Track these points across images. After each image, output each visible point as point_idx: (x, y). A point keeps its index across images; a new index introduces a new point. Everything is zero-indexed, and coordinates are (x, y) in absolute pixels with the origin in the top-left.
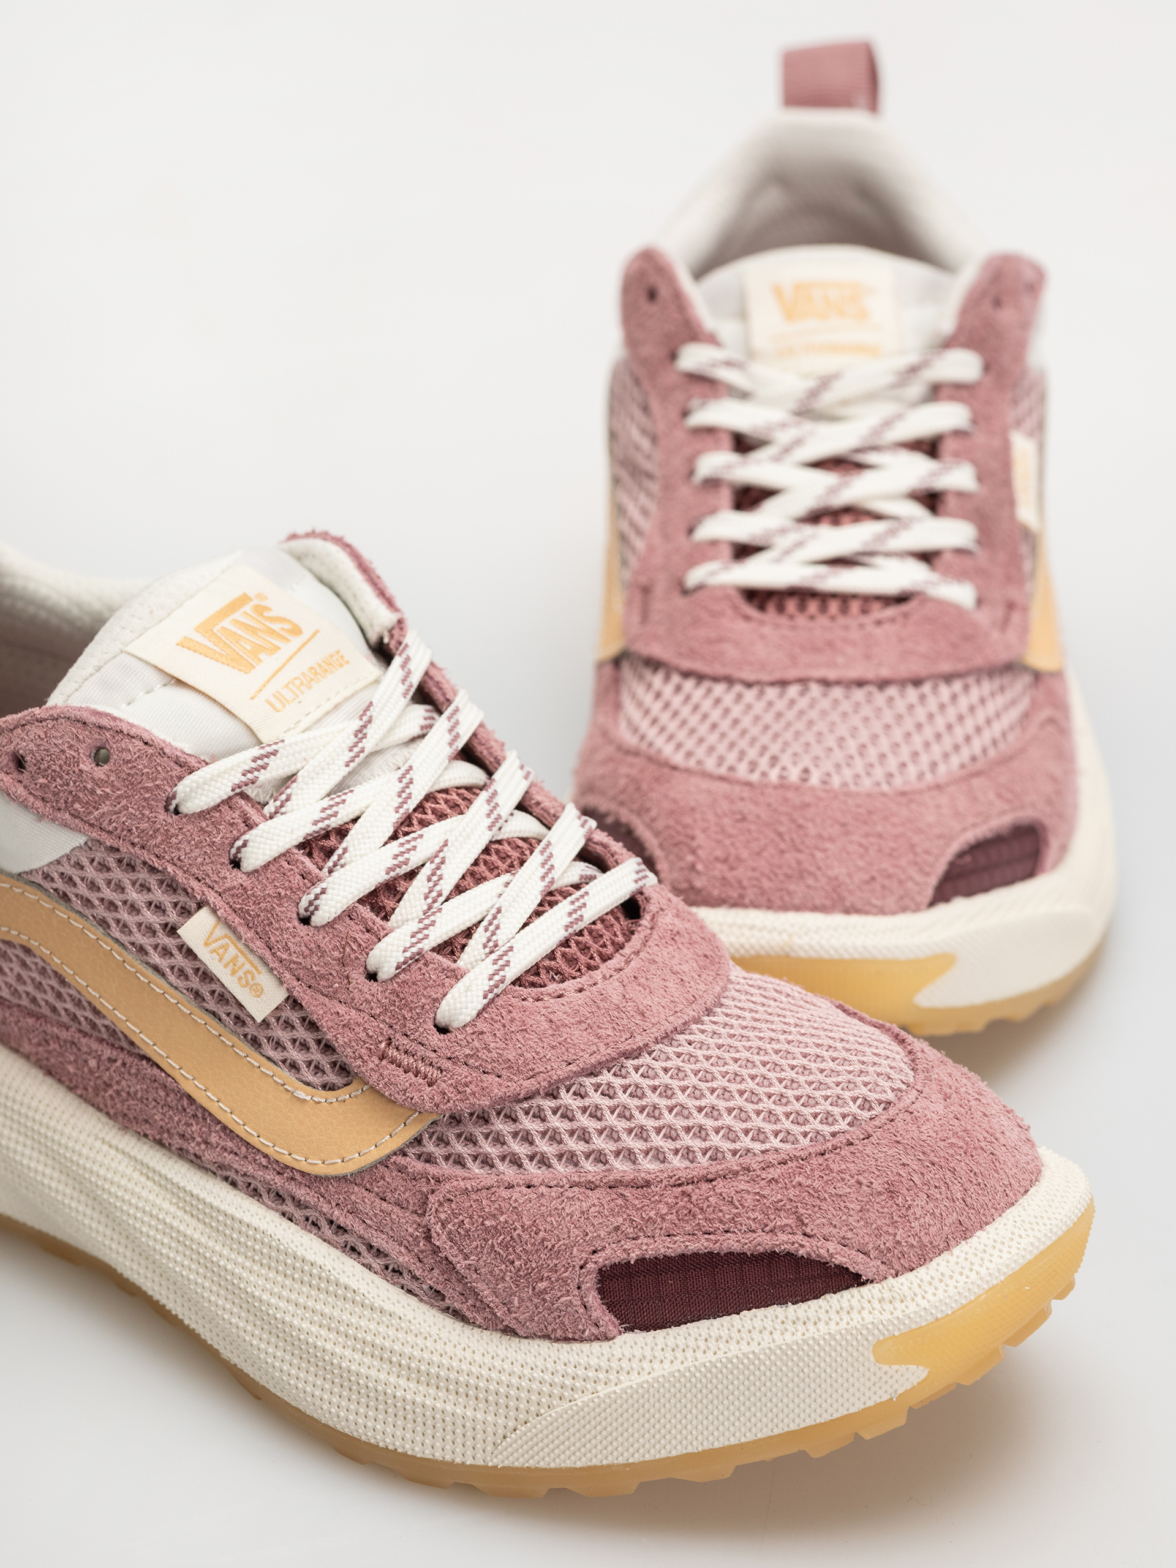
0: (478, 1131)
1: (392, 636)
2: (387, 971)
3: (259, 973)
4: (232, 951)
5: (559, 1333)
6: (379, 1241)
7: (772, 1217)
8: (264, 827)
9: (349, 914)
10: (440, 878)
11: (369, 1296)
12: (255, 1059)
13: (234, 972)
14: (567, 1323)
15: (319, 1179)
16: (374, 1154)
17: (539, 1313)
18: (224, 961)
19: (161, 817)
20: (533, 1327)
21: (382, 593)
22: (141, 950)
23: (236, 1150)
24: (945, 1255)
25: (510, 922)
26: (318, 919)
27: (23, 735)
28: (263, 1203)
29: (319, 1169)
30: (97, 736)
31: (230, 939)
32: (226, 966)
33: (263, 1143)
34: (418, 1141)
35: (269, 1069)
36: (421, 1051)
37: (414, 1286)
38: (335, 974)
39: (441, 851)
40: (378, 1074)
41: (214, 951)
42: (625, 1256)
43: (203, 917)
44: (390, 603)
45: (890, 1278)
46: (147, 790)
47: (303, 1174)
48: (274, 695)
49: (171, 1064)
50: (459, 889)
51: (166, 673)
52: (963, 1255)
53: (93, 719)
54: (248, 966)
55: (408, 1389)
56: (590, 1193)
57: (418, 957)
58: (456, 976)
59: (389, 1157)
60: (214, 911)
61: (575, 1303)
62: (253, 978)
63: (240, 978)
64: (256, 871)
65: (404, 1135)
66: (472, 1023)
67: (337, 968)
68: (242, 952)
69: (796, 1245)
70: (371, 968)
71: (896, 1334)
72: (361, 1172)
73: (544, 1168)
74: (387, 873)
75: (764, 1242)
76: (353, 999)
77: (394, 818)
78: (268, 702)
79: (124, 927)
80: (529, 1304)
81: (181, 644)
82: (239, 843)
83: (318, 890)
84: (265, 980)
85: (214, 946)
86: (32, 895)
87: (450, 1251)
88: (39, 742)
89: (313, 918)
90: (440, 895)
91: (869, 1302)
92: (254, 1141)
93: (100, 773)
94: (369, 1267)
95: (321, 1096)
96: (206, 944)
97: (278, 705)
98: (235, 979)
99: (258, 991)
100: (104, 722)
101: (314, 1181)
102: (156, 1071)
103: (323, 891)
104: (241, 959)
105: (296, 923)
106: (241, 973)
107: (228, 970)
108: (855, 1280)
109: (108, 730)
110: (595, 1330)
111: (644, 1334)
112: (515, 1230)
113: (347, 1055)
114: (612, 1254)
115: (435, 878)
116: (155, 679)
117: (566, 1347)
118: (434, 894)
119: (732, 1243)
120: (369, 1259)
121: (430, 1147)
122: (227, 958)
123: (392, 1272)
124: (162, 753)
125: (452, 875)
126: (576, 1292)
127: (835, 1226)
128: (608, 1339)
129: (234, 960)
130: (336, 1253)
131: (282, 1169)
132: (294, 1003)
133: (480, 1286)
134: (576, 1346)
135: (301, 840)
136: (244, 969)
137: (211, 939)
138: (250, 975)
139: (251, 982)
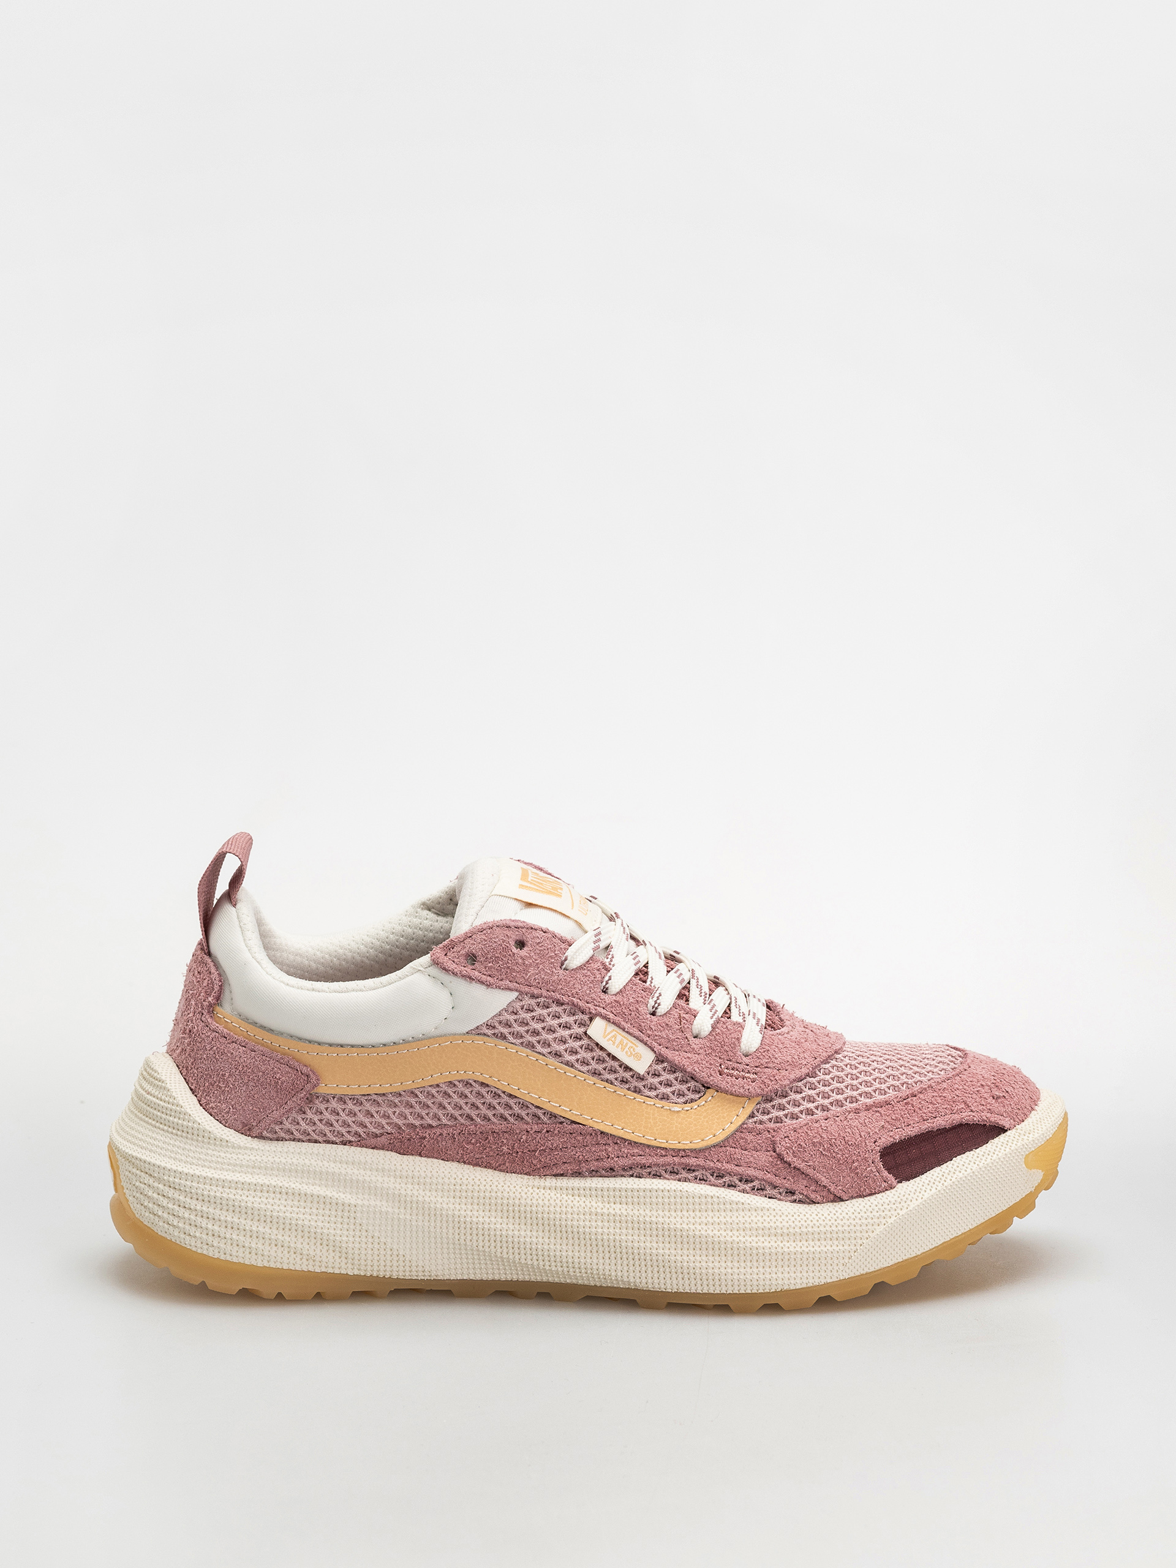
0: (783, 1102)
2: (705, 1033)
3: (637, 1046)
4: (619, 1038)
6: (748, 1173)
7: (954, 1106)
8: (614, 970)
9: (675, 1006)
12: (639, 1098)
13: (623, 1049)
14: (870, 1184)
15: (701, 1150)
16: (730, 1128)
17: (855, 1182)
18: (616, 1045)
20: (852, 1192)
22: (557, 1055)
23: (641, 1153)
26: (661, 1011)
27: (472, 942)
28: (665, 1178)
30: (517, 933)
31: (617, 1031)
32: (618, 1047)
33: (661, 1142)
34: (752, 1114)
35: (651, 1102)
36: (741, 1067)
37: (774, 1192)
40: (725, 1082)
41: (609, 1039)
42: (890, 1141)
43: (598, 1022)
45: (1017, 1126)
46: (551, 957)
47: (692, 1150)
49: (586, 1119)
51: (523, 902)
53: (512, 924)
54: (630, 1044)
55: (790, 1246)
57: (718, 1022)
58: (739, 1029)
59: (741, 1126)
60: (605, 1018)
61: (874, 1170)
62: (634, 1050)
63: (627, 1052)
64: (621, 991)
65: (745, 1113)
66: (761, 1047)
67: (680, 1034)
68: (625, 1037)
69: (970, 1118)
70: (697, 1032)
72: (727, 1139)
73: (826, 1111)
74: (680, 985)
75: (956, 1118)
76: (694, 1049)
78: (578, 910)
79: (546, 1044)
80: (849, 1178)
81: (521, 887)
82: (607, 978)
83: (657, 995)
84: (641, 1049)
85: (609, 1037)
86: (479, 1041)
87: (797, 1162)
88: (484, 943)
89: (658, 1011)
93: (524, 952)
94: (744, 1191)
95: (687, 1107)
96: (604, 1037)
97: (584, 912)
98: (624, 1053)
99: (638, 1057)
100: (520, 924)
101: (697, 1152)
102: (574, 1126)
103: (657, 998)
104: (625, 1041)
105: (651, 1015)
106: (627, 1049)
107: (619, 1049)
108: (1002, 1130)
109: (523, 928)
110: (886, 1184)
111: (909, 1182)
113: (703, 1075)
114: (886, 1140)
117: (873, 1197)
119: (941, 1122)
120: (742, 1186)
122: (617, 1042)
123: (758, 1189)
124: (554, 936)
126: (873, 1165)
127: (983, 1105)
128: (891, 1189)
129: (621, 1043)
131: (677, 1152)
132: (661, 1057)
133: (819, 1176)
134: (879, 1196)
135: (634, 973)
136: (628, 1047)
137: (605, 1033)
138: (632, 1049)
139: (634, 1053)
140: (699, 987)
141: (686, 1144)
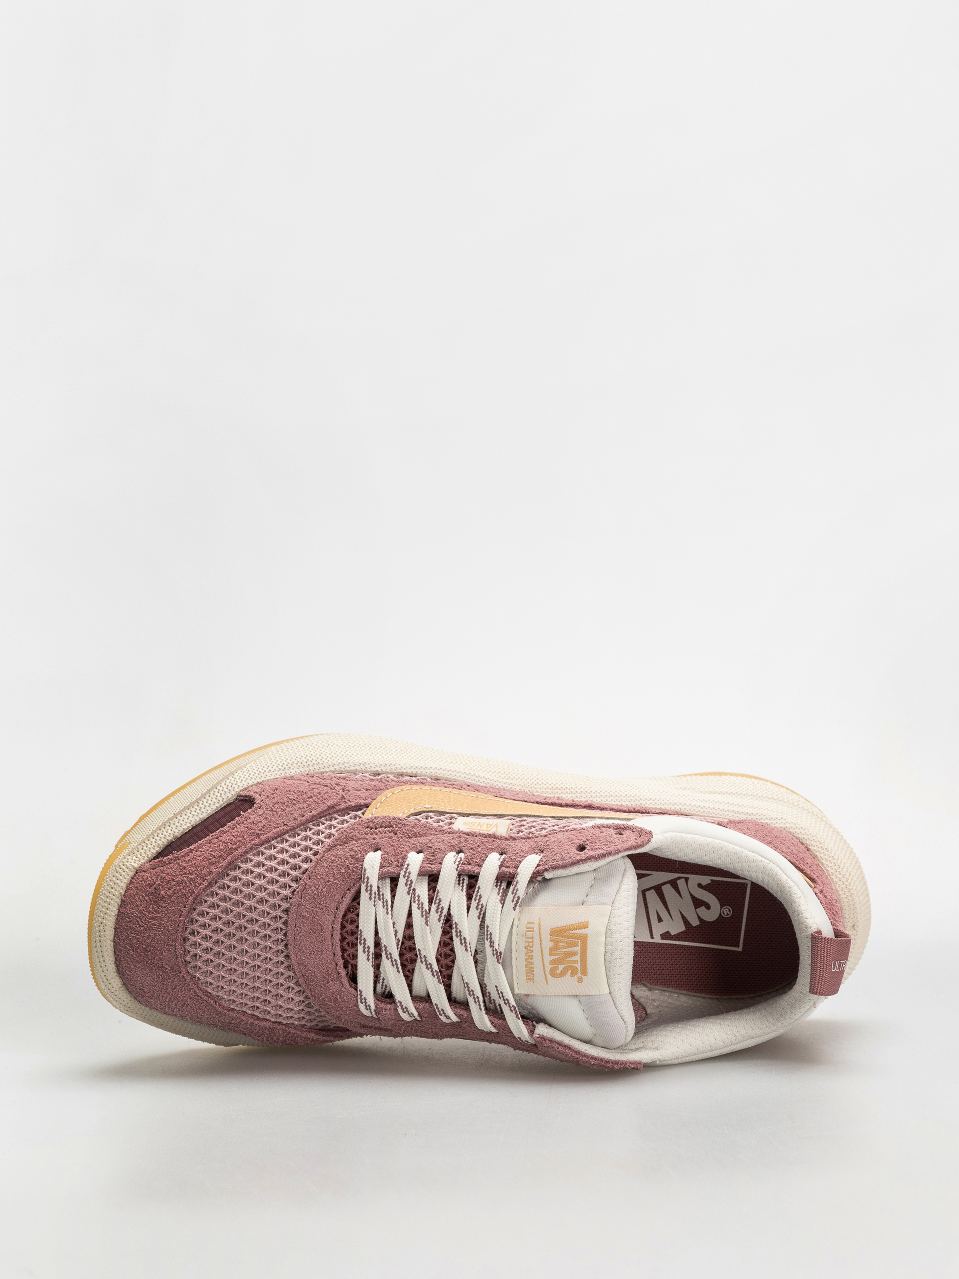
2: (412, 855)
58: (382, 870)
70: (420, 854)
84: (464, 828)
103: (455, 864)
105: (462, 848)
140: (430, 970)
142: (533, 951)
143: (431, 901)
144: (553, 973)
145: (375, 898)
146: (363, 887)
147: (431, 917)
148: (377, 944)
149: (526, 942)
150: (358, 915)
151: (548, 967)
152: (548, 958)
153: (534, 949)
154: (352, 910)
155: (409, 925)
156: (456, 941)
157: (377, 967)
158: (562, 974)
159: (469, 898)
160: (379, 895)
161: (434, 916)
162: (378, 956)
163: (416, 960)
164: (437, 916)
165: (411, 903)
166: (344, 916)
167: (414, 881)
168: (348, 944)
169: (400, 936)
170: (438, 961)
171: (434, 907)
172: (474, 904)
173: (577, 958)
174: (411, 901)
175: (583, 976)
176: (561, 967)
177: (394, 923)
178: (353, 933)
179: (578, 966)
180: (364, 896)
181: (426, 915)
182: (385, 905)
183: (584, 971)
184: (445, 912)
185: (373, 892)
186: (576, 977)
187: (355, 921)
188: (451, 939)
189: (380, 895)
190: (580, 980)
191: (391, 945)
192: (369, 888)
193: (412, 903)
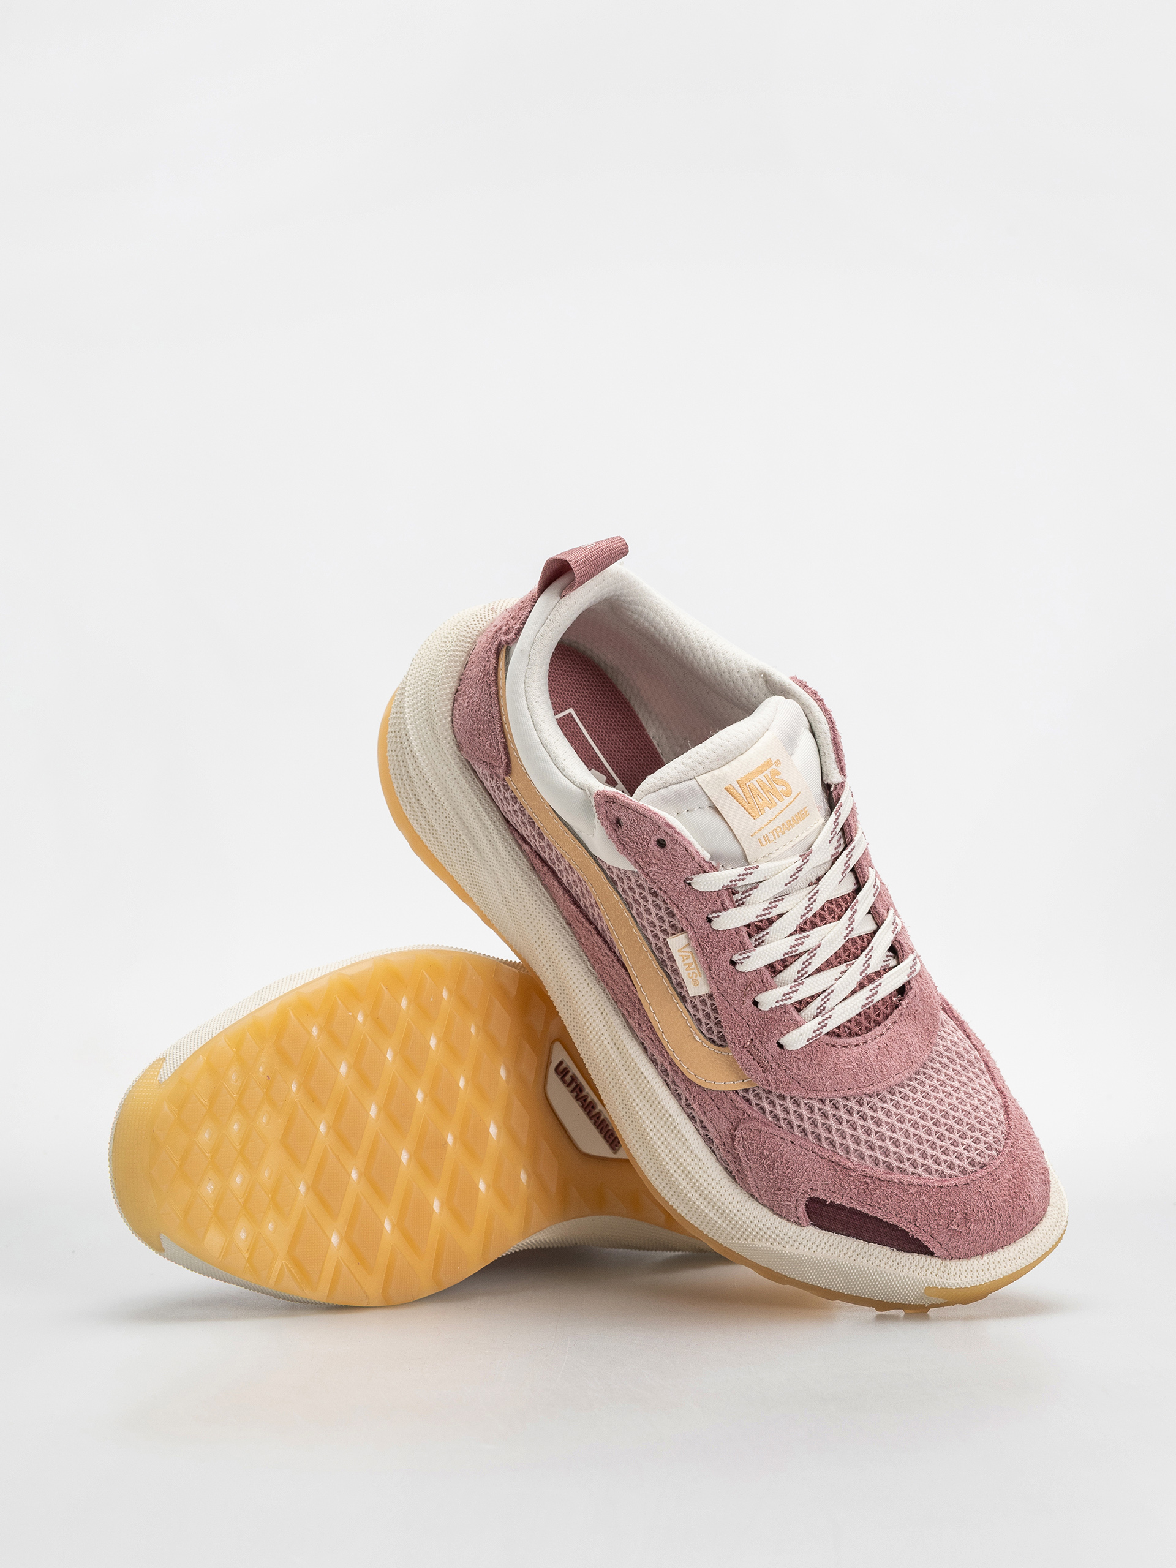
0: (778, 1102)
1: (835, 788)
2: (765, 1007)
3: (700, 976)
4: (691, 960)
5: (779, 1212)
6: (709, 1126)
7: (903, 1211)
8: (732, 912)
9: (757, 971)
10: (809, 964)
11: (693, 1146)
12: (681, 1008)
13: (687, 969)
14: (784, 1211)
17: (773, 1200)
18: (684, 963)
19: (681, 885)
21: (840, 761)
22: (644, 928)
23: (654, 1040)
24: (979, 1258)
25: (835, 998)
26: (741, 968)
27: (626, 813)
29: (691, 1076)
31: (692, 954)
32: (684, 965)
34: (747, 1091)
35: (686, 1016)
36: (766, 1052)
38: (738, 997)
39: (815, 949)
41: (682, 956)
42: (826, 1199)
44: (842, 770)
45: (948, 1259)
46: (678, 871)
47: (683, 1074)
48: (764, 837)
49: (637, 982)
50: (819, 970)
51: (712, 803)
52: (987, 1261)
53: (665, 828)
54: (695, 971)
56: (820, 1160)
57: (783, 1007)
58: (798, 1025)
59: (729, 1092)
60: (689, 937)
61: (792, 1206)
62: (696, 977)
63: (689, 974)
65: (739, 1086)
66: (797, 1052)
67: (741, 994)
68: (696, 964)
69: (909, 1229)
70: (757, 999)
71: (939, 1287)
72: (712, 1091)
73: (803, 1134)
74: (784, 956)
76: (742, 1012)
77: (799, 921)
78: (759, 840)
79: (641, 916)
80: (770, 1194)
81: (727, 789)
82: (715, 914)
83: (746, 954)
84: (701, 979)
85: (683, 954)
86: (599, 870)
87: (741, 1151)
88: (632, 823)
89: (738, 965)
90: (806, 973)
91: (933, 1267)
92: (665, 1043)
94: (697, 1131)
95: (706, 1044)
96: (679, 951)
97: (764, 843)
98: (687, 972)
99: (696, 983)
100: (670, 831)
101: (686, 1080)
102: (627, 978)
103: (748, 957)
104: (694, 966)
105: (728, 963)
107: (684, 967)
108: (930, 1253)
109: (670, 836)
110: (796, 1220)
111: (819, 1230)
112: (777, 1162)
113: (727, 1032)
114: (819, 1194)
115: (807, 964)
116: (707, 804)
117: (779, 1220)
118: (803, 972)
119: (879, 1214)
120: (699, 1127)
121: (751, 1096)
123: (709, 1141)
124: (694, 858)
125: (818, 962)
126: (795, 1202)
128: (800, 1225)
129: (690, 964)
130: (684, 1116)
131: (673, 1064)
132: (711, 996)
133: (749, 1173)
134: (784, 1222)
135: (748, 923)
136: (692, 971)
137: (682, 949)
138: (695, 975)
139: (694, 978)
140: (851, 920)
141: (683, 1067)
142: (783, 824)
143: (799, 956)
144: (788, 794)
145: (826, 1013)
146: (825, 1030)
147: (811, 946)
148: (861, 986)
149: (779, 837)
150: (850, 1021)
151: (787, 800)
152: (780, 805)
153: (779, 824)
154: (848, 1032)
155: (829, 964)
156: (816, 907)
157: (879, 974)
158: (784, 783)
159: (771, 922)
160: (820, 1013)
161: (808, 944)
162: (870, 979)
163: (852, 939)
164: (806, 941)
165: (809, 976)
166: (857, 1035)
167: (789, 986)
168: (878, 1015)
169: (843, 967)
170: (840, 918)
171: (801, 949)
172: (774, 913)
173: (761, 777)
174: (807, 977)
175: (773, 762)
176: (780, 788)
177: (837, 980)
178: (867, 1017)
179: (768, 772)
180: (832, 1025)
181: (811, 952)
182: (826, 1000)
183: (769, 764)
184: (798, 936)
185: (824, 1018)
186: (778, 768)
187: (855, 1021)
188: (814, 916)
189: (821, 1011)
190: (778, 763)
191: (855, 971)
192: (823, 1024)
193: (809, 973)
